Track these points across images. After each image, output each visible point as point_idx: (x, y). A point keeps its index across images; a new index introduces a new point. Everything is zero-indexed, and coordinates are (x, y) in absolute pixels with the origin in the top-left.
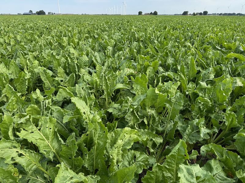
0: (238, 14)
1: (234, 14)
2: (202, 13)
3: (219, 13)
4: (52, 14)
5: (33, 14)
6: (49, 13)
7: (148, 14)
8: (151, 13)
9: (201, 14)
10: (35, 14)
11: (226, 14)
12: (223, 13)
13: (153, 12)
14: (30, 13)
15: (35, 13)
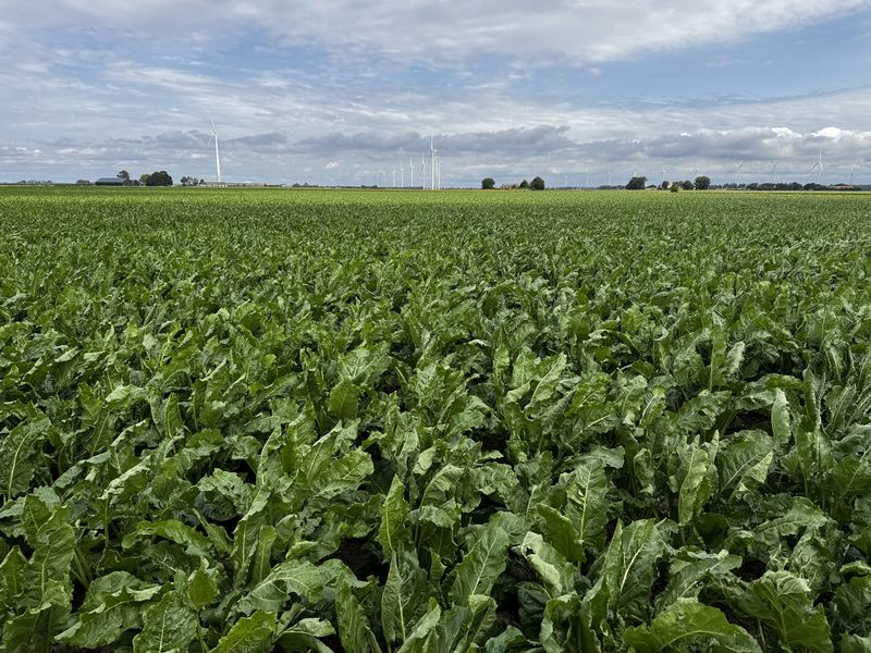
0: (808, 187)
1: (796, 187)
2: (693, 182)
3: (748, 183)
4: (195, 184)
5: (129, 182)
6: (184, 180)
7: (514, 187)
8: (524, 185)
9: (687, 186)
10: (136, 183)
11: (768, 184)
12: (760, 183)
13: (529, 181)
14: (122, 180)
15: (138, 179)
